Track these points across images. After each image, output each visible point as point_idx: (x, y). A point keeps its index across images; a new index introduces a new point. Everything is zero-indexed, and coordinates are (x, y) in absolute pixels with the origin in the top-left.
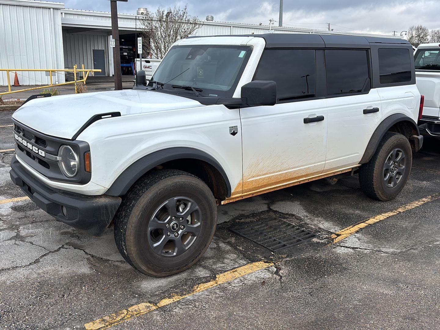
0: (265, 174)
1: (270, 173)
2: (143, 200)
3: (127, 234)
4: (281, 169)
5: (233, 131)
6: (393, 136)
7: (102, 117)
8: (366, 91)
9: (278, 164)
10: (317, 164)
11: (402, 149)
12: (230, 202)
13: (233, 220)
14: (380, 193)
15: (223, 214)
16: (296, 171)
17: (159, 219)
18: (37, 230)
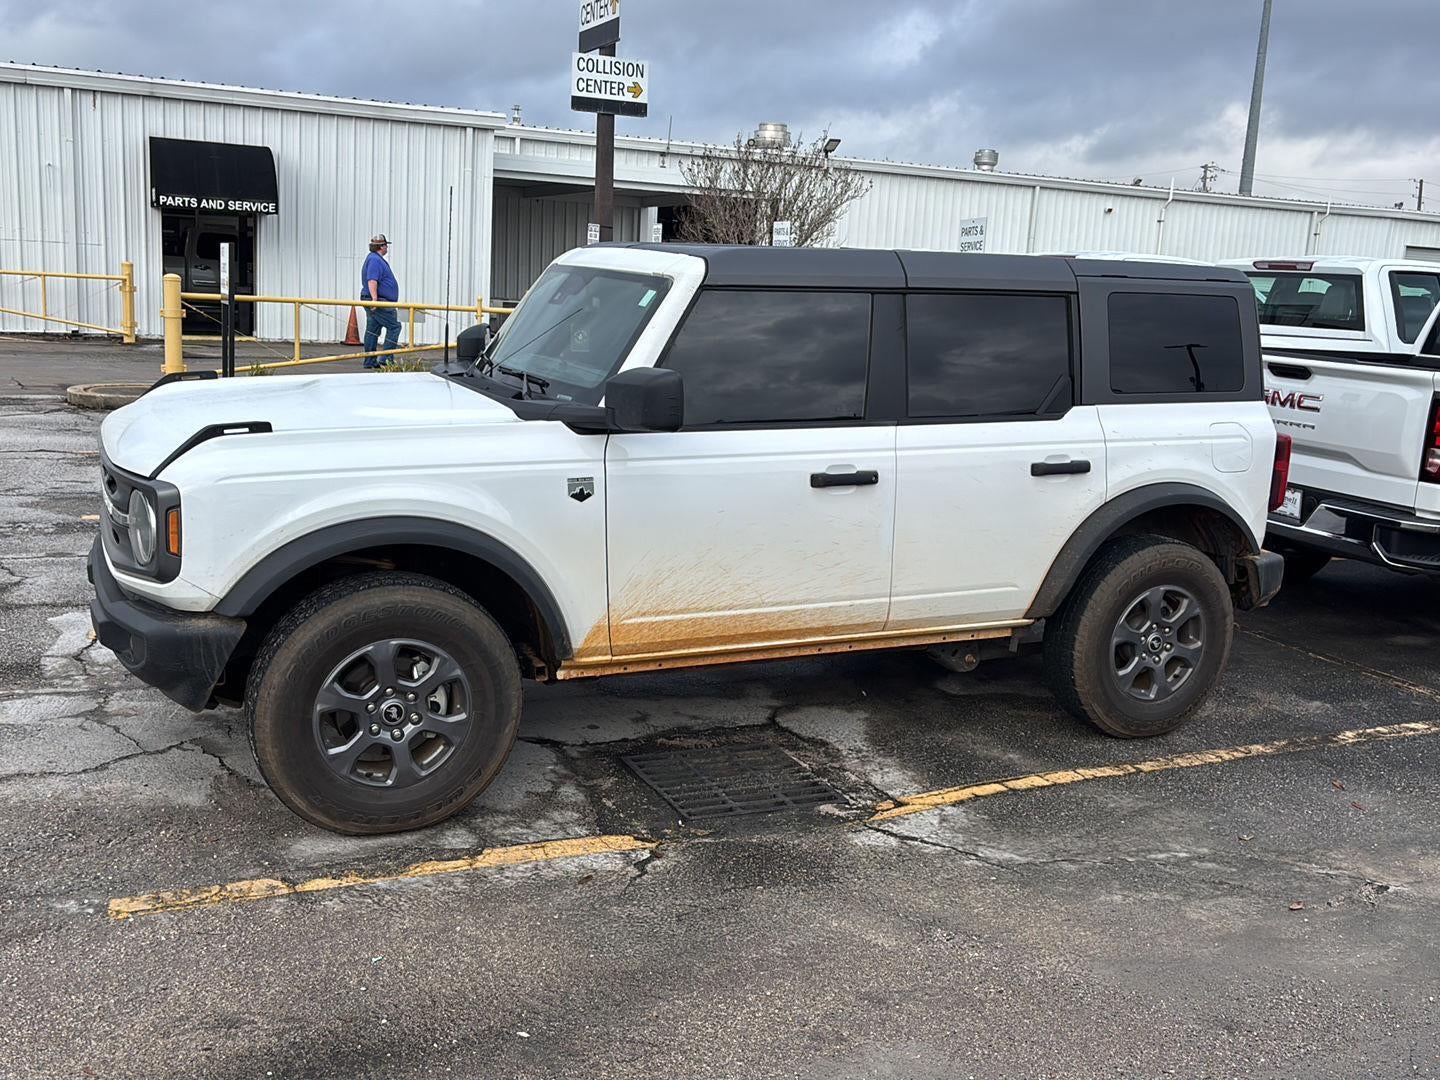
0: (681, 611)
1: (698, 610)
2: (302, 634)
3: (257, 713)
4: (735, 603)
5: (578, 490)
6: (1151, 548)
7: (226, 431)
8: (1055, 412)
9: (723, 589)
10: (858, 602)
11: (1187, 590)
12: (585, 675)
13: (650, 739)
14: (1098, 710)
15: (633, 720)
16: (787, 612)
17: (347, 689)
18: (147, 704)
